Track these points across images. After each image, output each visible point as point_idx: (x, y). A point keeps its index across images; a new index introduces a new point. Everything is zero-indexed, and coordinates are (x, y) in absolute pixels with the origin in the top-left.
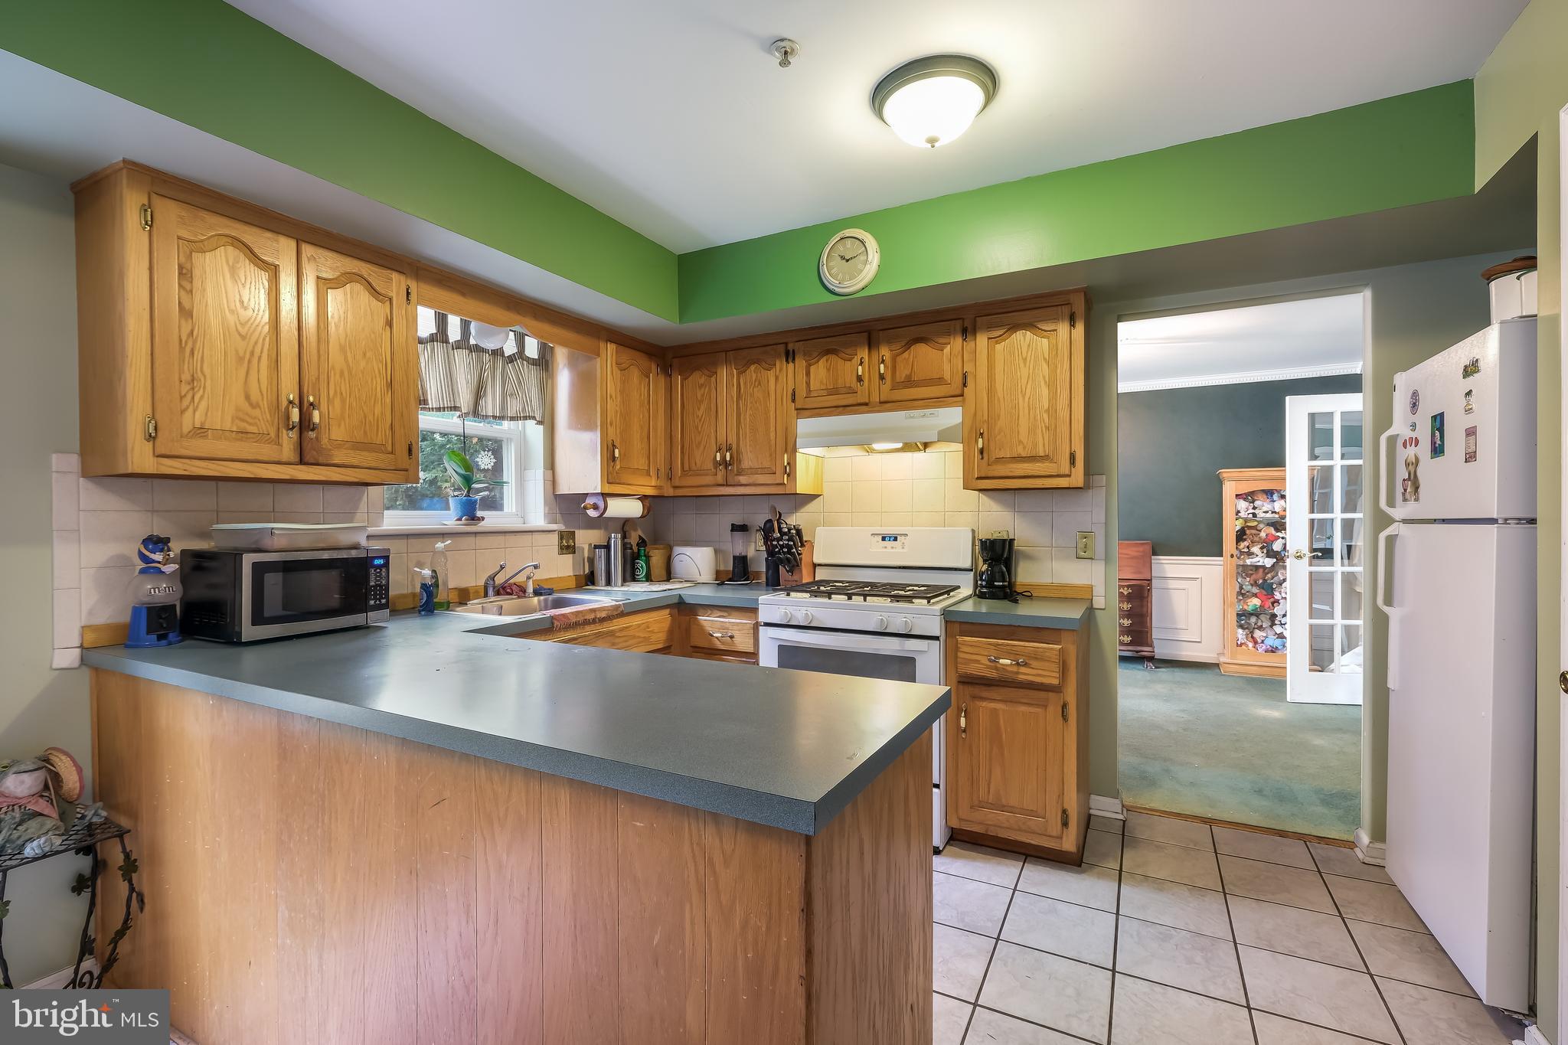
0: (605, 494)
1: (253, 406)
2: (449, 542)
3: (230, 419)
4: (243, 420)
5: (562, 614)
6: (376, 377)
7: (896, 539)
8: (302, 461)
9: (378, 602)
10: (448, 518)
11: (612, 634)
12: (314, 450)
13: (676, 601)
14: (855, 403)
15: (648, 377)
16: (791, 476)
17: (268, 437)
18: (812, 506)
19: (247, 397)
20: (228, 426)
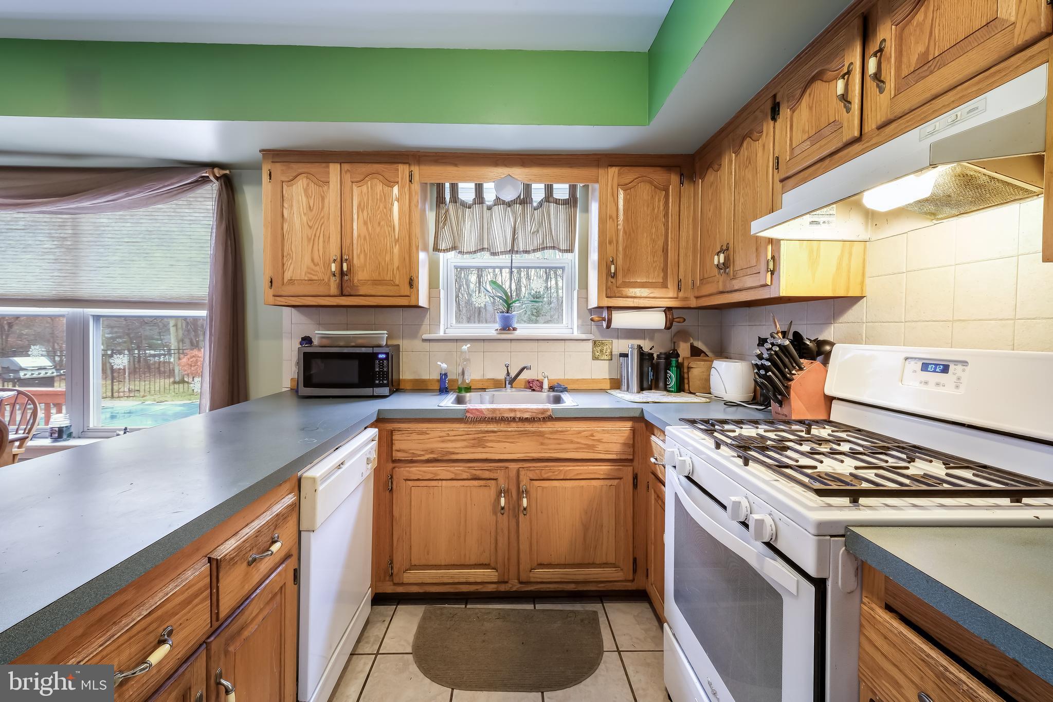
0: (610, 307)
1: (316, 265)
2: (469, 345)
3: (304, 274)
4: (311, 274)
5: (476, 409)
6: (387, 237)
7: (945, 369)
8: (342, 294)
9: (381, 382)
10: (491, 330)
11: (541, 434)
12: (349, 287)
13: (637, 414)
14: (840, 145)
15: (667, 190)
16: (776, 273)
17: (324, 281)
18: (852, 314)
19: (313, 260)
20: (303, 277)
